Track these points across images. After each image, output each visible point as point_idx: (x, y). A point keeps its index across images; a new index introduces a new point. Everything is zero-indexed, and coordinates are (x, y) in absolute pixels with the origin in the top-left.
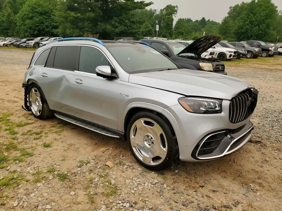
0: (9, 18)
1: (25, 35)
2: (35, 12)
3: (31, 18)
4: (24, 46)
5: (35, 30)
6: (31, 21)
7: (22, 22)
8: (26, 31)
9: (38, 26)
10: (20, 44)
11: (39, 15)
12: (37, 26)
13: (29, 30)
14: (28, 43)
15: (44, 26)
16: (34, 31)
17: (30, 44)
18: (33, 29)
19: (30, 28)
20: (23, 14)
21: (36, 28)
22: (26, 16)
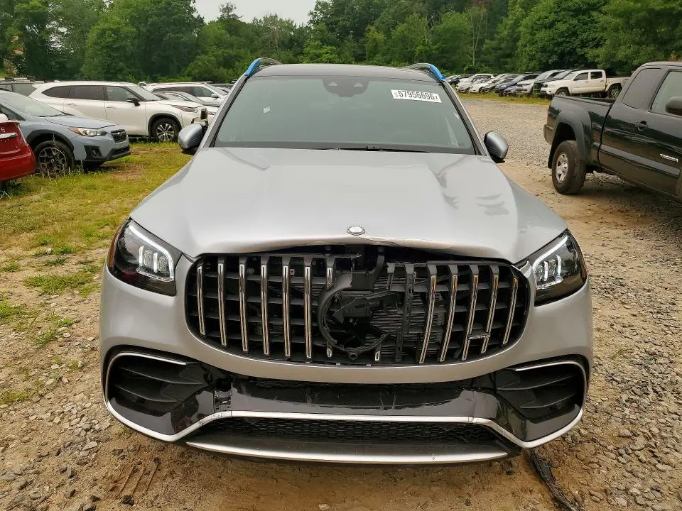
0: (513, 30)
1: (528, 66)
2: (564, 9)
3: (551, 25)
4: (512, 91)
5: (553, 52)
6: (548, 32)
7: (529, 37)
8: (532, 58)
9: (562, 43)
10: (507, 87)
11: (572, 16)
12: (559, 44)
13: (539, 55)
14: (521, 85)
15: (577, 42)
16: (549, 57)
17: (524, 87)
18: (549, 51)
19: (543, 49)
20: (537, 17)
21: (556, 49)
22: (541, 21)
